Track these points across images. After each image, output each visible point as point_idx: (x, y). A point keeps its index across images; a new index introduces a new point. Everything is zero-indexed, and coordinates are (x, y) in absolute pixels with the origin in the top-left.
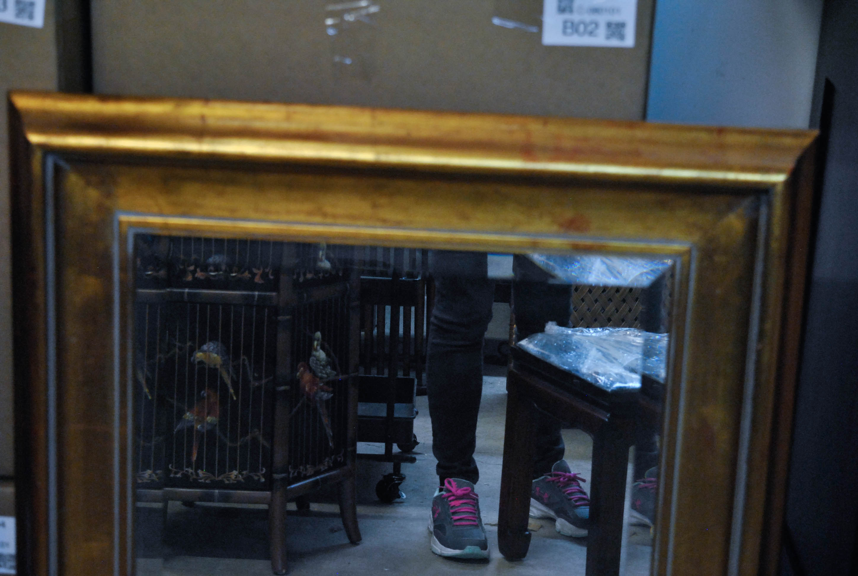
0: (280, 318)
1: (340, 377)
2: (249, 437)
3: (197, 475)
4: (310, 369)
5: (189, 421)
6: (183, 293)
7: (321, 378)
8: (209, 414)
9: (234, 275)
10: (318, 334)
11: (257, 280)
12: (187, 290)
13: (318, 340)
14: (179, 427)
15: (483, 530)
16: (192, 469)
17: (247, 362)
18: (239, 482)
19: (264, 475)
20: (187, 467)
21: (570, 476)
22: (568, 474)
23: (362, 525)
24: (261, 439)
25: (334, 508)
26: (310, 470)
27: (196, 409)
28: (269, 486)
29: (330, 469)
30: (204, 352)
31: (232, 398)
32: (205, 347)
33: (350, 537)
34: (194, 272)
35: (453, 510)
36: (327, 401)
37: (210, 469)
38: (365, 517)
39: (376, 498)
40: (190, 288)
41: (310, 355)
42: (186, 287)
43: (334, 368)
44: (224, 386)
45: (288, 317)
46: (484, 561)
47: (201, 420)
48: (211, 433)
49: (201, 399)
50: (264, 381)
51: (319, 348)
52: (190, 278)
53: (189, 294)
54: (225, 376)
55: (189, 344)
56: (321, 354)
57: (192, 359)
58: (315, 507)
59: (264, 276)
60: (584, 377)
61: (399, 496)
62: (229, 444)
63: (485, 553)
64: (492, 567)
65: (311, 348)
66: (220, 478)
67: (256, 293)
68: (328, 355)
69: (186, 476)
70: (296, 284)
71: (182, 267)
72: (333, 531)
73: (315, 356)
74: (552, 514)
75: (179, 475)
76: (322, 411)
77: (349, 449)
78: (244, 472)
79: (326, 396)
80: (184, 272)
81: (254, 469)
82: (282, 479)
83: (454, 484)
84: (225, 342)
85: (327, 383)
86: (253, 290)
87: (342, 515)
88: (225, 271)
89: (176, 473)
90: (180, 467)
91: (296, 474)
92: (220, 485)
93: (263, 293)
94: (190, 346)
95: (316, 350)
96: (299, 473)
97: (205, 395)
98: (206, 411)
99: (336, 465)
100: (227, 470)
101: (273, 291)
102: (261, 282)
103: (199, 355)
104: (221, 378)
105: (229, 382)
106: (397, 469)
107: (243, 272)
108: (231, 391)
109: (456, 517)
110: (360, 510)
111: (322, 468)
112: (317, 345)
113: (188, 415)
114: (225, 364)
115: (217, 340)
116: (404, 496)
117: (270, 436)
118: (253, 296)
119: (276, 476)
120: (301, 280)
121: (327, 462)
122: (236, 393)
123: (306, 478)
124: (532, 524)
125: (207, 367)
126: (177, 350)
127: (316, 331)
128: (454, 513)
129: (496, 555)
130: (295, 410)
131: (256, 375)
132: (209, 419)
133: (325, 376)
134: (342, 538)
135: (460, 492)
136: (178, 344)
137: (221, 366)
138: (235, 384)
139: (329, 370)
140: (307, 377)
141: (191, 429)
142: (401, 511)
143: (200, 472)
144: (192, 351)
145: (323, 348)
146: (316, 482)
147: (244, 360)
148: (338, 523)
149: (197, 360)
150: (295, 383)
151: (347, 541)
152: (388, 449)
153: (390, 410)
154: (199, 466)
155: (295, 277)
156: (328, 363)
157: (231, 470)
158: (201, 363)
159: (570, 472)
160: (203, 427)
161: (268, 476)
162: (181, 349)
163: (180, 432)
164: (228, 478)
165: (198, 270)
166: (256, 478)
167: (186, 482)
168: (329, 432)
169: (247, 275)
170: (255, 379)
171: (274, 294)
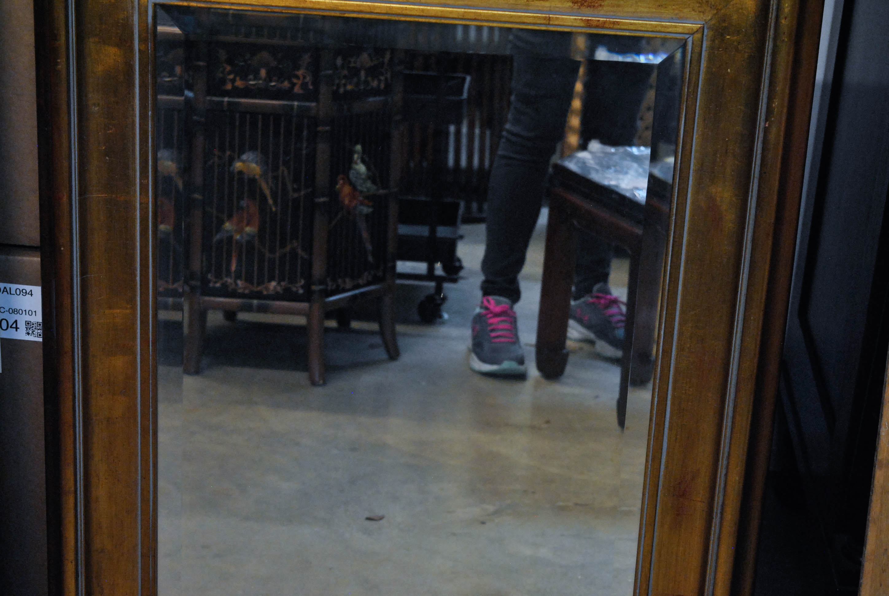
0: (320, 128)
1: (381, 192)
2: (288, 249)
3: (236, 284)
4: (351, 183)
5: (228, 231)
6: (223, 102)
7: (361, 192)
8: (248, 225)
9: (273, 84)
10: (359, 147)
11: (297, 90)
12: (226, 99)
13: (358, 153)
14: (218, 237)
15: (520, 347)
16: (231, 278)
17: (286, 172)
18: (277, 293)
19: (302, 287)
20: (227, 276)
21: (610, 299)
22: (609, 297)
23: (402, 342)
24: (300, 251)
25: (374, 326)
26: (349, 283)
27: (235, 219)
28: (307, 297)
29: (369, 284)
30: (244, 162)
31: (271, 209)
32: (244, 157)
33: (388, 351)
34: (233, 81)
35: (492, 327)
36: (367, 216)
37: (249, 279)
38: (404, 335)
39: (417, 317)
40: (230, 97)
41: (350, 168)
42: (224, 96)
43: (374, 182)
44: (264, 198)
45: (328, 128)
46: (521, 377)
47: (240, 231)
48: (250, 243)
49: (240, 208)
50: (302, 193)
51: (359, 161)
52: (229, 87)
53: (229, 103)
54: (264, 186)
55: (228, 153)
56: (362, 168)
57: (232, 168)
58: (355, 325)
59: (304, 86)
60: (623, 193)
61: (441, 317)
62: (267, 255)
63: (522, 368)
64: (528, 385)
65: (350, 161)
66: (259, 288)
67: (296, 103)
68: (368, 168)
69: (225, 286)
70: (336, 96)
71: (221, 75)
72: (372, 346)
73: (355, 170)
74: (592, 336)
75: (218, 285)
76: (362, 226)
77: (390, 265)
78: (283, 283)
79: (366, 210)
80: (223, 81)
81: (293, 281)
82: (321, 291)
83: (492, 302)
84: (265, 152)
85: (367, 198)
86: (293, 100)
87: (382, 333)
88: (265, 80)
89: (216, 282)
90: (218, 276)
91: (334, 286)
92: (259, 296)
93: (303, 104)
94: (230, 156)
95: (356, 163)
96: (338, 286)
97: (245, 205)
98: (245, 221)
99: (375, 280)
100: (266, 281)
101: (312, 101)
102: (301, 92)
103: (238, 165)
104: (261, 189)
105: (267, 192)
106: (439, 289)
107: (282, 82)
108: (270, 201)
109: (493, 334)
110: (400, 328)
111: (361, 282)
112: (358, 159)
113: (228, 226)
114: (264, 174)
115: (256, 149)
116: (446, 316)
117: (309, 247)
118: (292, 107)
119: (315, 288)
120: (342, 90)
121: (366, 276)
122: (275, 202)
123: (344, 291)
124: (569, 344)
125: (246, 177)
126: (216, 159)
127: (356, 143)
128: (493, 330)
129: (533, 371)
130: (334, 223)
131: (295, 186)
132: (248, 229)
133: (365, 190)
134: (381, 354)
135: (498, 309)
136: (216, 152)
137: (261, 176)
138: (274, 195)
139: (369, 184)
140: (347, 190)
141: (230, 239)
142: (443, 330)
143: (239, 282)
144: (231, 160)
145: (363, 161)
146: (354, 297)
147: (283, 171)
148: (377, 340)
149: (236, 170)
150: (334, 195)
151: (384, 356)
152: (431, 269)
153: (433, 231)
154: (238, 276)
155: (335, 88)
156: (369, 178)
157: (270, 281)
158: (240, 173)
159: (610, 294)
160: (242, 237)
161: (307, 287)
162: (220, 158)
163: (220, 241)
164: (267, 289)
165: (238, 78)
166: (294, 289)
167: (225, 292)
168: (369, 247)
169: (286, 84)
170: (295, 190)
171: (313, 104)
